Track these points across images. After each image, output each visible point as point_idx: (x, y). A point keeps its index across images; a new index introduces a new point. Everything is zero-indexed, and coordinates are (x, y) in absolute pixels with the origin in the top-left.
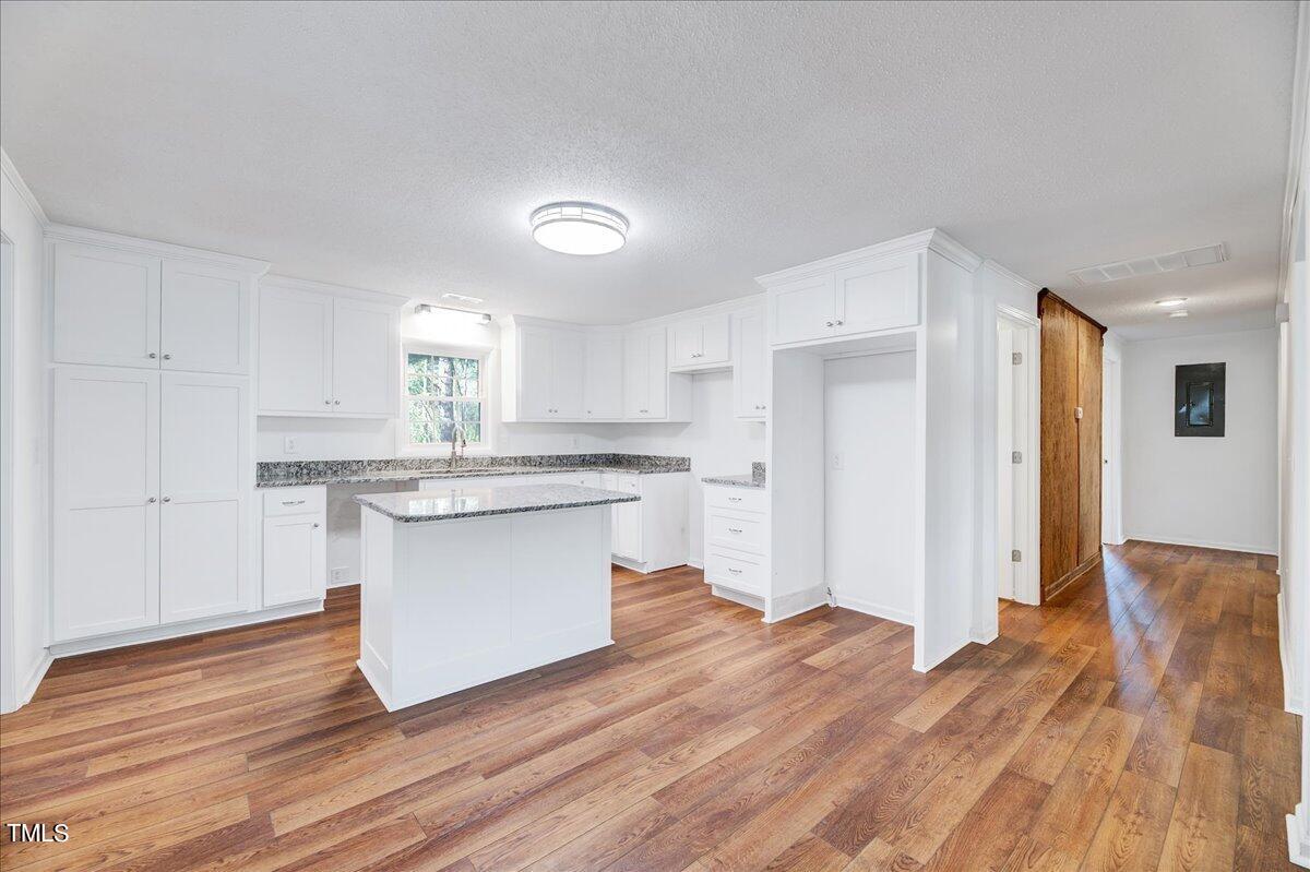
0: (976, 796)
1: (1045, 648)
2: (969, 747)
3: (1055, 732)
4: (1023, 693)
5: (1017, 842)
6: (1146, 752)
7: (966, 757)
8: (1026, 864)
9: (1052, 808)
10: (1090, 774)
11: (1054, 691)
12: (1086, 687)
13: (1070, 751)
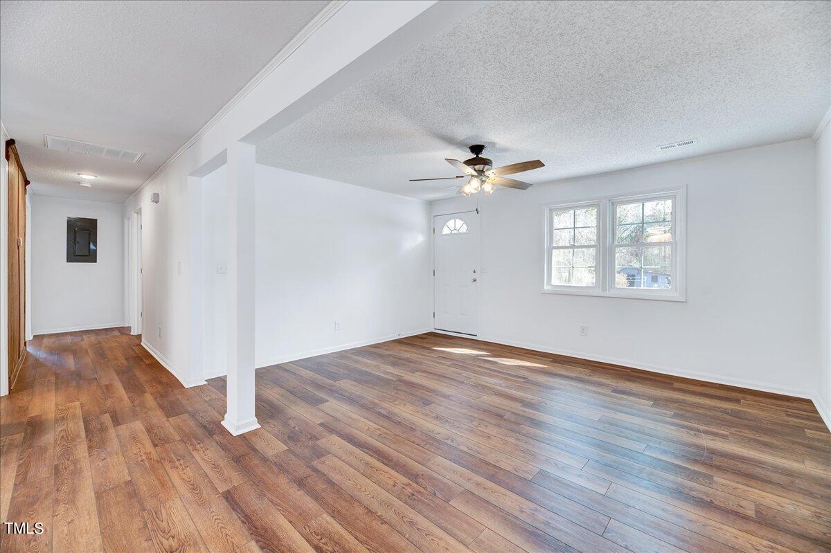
0: (95, 520)
1: (43, 417)
2: (57, 501)
3: (103, 456)
4: (58, 449)
5: (143, 517)
6: (156, 434)
7: (61, 509)
8: (159, 522)
9: (144, 489)
10: (142, 461)
11: (78, 436)
12: (94, 424)
13: (121, 459)
